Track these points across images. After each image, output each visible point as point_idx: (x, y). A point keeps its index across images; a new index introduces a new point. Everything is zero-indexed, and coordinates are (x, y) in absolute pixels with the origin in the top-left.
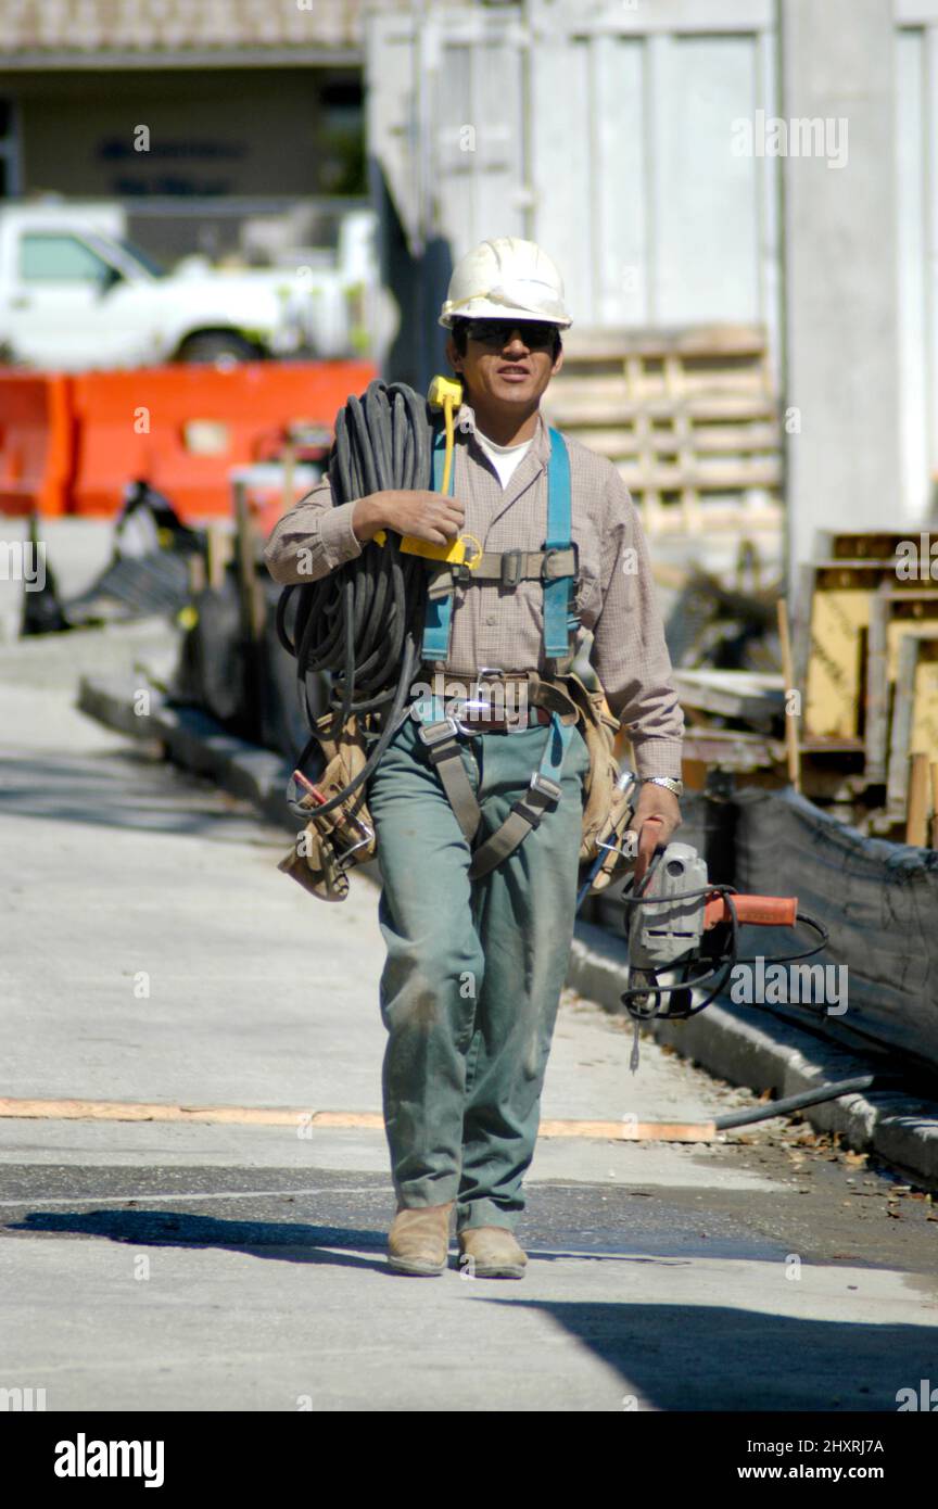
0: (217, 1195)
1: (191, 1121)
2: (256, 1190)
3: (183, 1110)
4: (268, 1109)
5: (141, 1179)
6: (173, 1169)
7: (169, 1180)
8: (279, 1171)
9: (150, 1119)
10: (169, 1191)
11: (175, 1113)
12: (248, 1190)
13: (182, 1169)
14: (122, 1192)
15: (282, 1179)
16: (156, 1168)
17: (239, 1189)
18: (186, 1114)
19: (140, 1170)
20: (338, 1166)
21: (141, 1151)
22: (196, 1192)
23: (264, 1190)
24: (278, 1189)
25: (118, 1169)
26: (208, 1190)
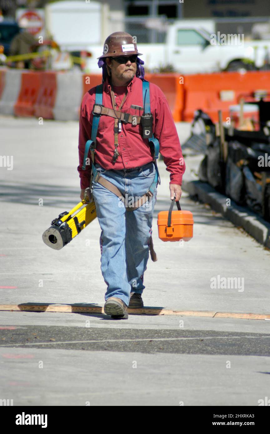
0: (179, 339)
1: (176, 315)
2: (192, 337)
3: (174, 312)
4: (201, 311)
5: (156, 333)
6: (167, 330)
7: (165, 334)
8: (201, 331)
9: (163, 315)
10: (164, 337)
11: (172, 313)
12: (189, 337)
13: (170, 330)
14: (149, 338)
15: (201, 334)
16: (162, 330)
17: (187, 337)
18: (175, 313)
19: (156, 330)
20: (221, 330)
21: (158, 325)
22: (173, 337)
23: (195, 337)
24: (199, 337)
25: (150, 330)
26: (176, 337)
